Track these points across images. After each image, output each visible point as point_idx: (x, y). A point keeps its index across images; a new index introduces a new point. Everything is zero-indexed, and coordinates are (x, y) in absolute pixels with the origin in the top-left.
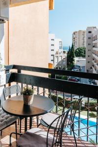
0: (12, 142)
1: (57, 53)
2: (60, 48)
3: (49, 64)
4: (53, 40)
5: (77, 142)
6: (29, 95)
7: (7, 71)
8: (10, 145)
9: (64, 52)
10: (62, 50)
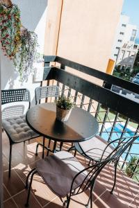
0: (38, 152)
1: (125, 46)
2: (131, 40)
3: (110, 60)
4: (124, 25)
5: (117, 174)
6: (65, 109)
7: (47, 63)
8: (36, 154)
9: (135, 46)
10: (133, 43)
